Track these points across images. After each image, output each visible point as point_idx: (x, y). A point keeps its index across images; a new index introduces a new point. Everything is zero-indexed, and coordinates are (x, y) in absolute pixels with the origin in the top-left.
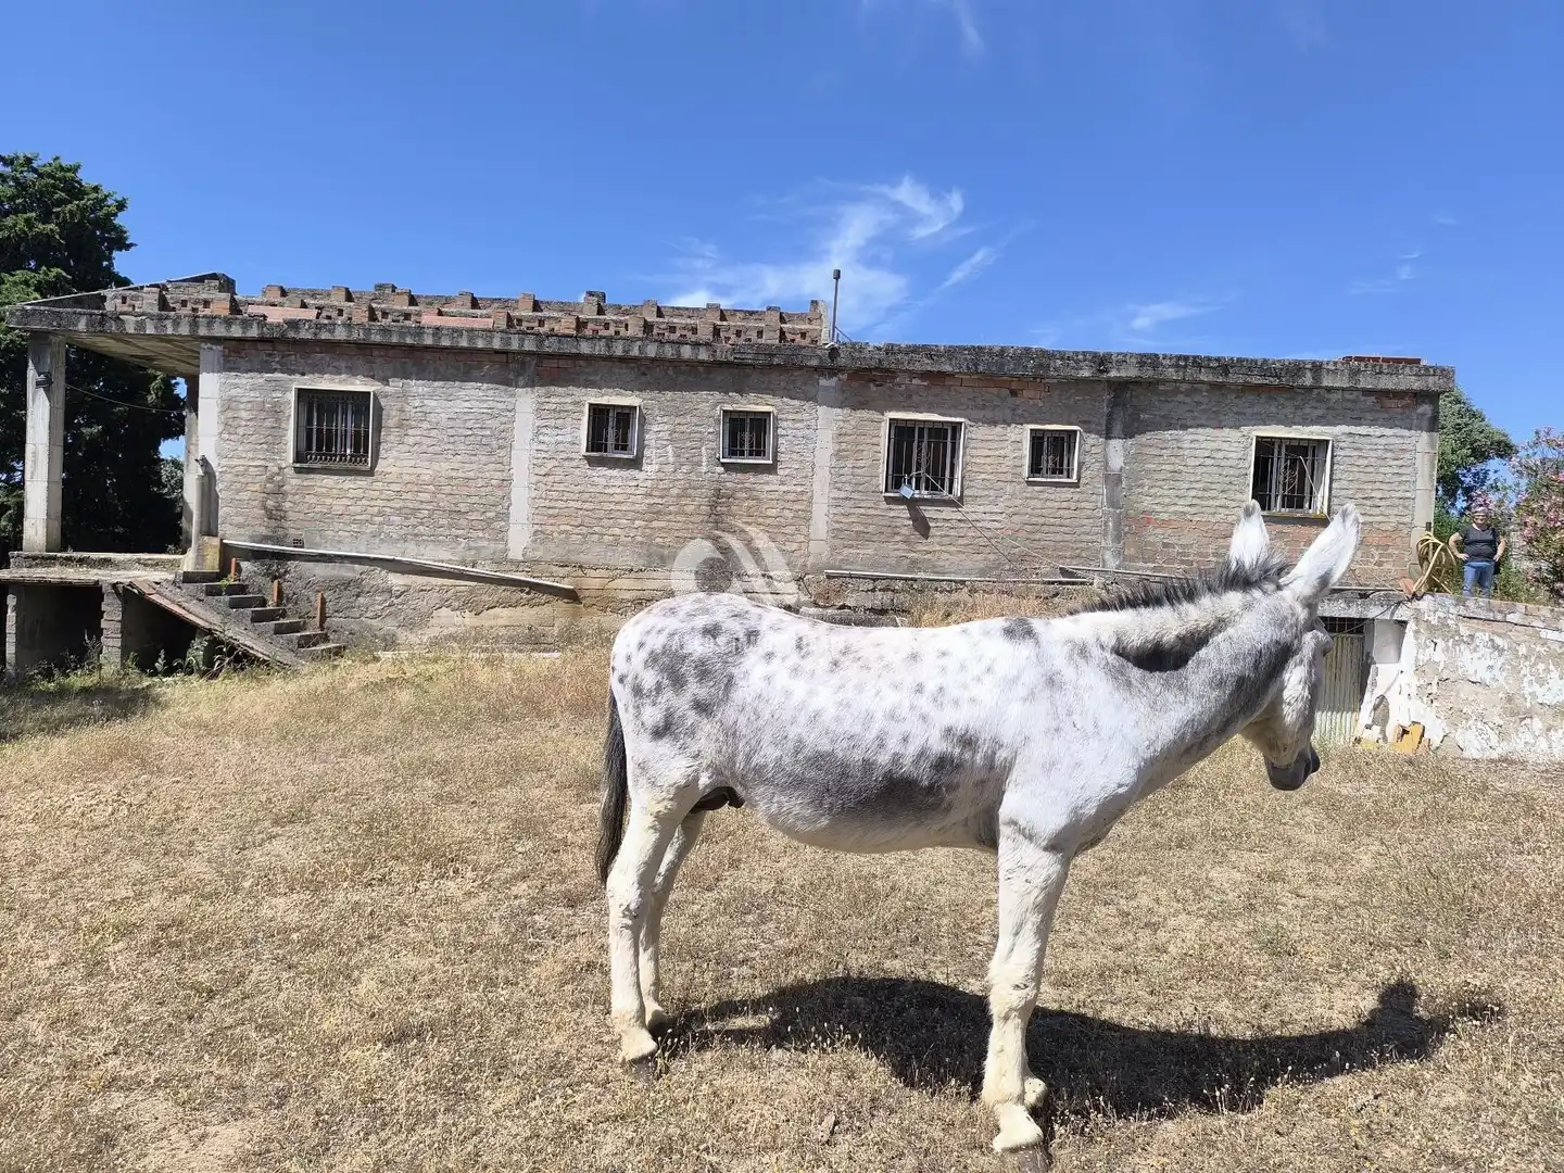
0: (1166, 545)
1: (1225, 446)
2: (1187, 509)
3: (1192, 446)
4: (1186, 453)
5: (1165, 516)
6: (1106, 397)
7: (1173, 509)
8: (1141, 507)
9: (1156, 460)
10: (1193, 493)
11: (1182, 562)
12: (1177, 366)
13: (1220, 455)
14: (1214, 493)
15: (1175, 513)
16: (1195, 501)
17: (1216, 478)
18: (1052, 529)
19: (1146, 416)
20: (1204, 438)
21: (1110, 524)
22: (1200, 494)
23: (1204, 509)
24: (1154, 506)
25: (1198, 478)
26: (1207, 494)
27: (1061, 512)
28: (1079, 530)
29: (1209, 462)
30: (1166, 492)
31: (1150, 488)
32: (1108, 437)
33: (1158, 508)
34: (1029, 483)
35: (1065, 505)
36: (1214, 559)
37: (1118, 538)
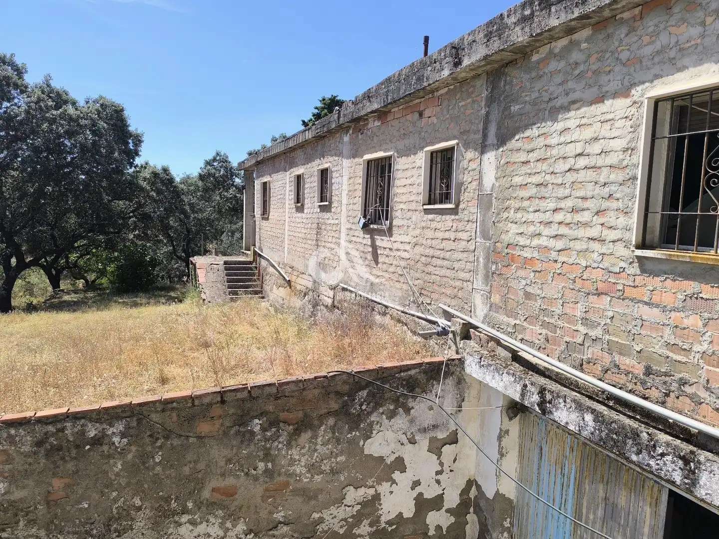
0: (528, 295)
1: (605, 131)
2: (552, 243)
3: (562, 139)
4: (554, 152)
5: (527, 254)
6: (485, 94)
7: (536, 242)
8: (506, 238)
9: (525, 169)
10: (559, 217)
11: (545, 325)
12: (524, 20)
13: (596, 148)
14: (585, 217)
15: (539, 248)
16: (563, 230)
17: (589, 190)
18: (439, 262)
19: (517, 107)
20: (578, 122)
21: (481, 260)
22: (569, 218)
23: (572, 244)
24: (518, 238)
25: (567, 192)
26: (578, 217)
27: (445, 243)
28: (457, 265)
29: (582, 162)
30: (531, 217)
31: (518, 210)
32: (483, 149)
33: (522, 241)
34: (427, 211)
35: (447, 235)
36: (583, 329)
37: (487, 278)
